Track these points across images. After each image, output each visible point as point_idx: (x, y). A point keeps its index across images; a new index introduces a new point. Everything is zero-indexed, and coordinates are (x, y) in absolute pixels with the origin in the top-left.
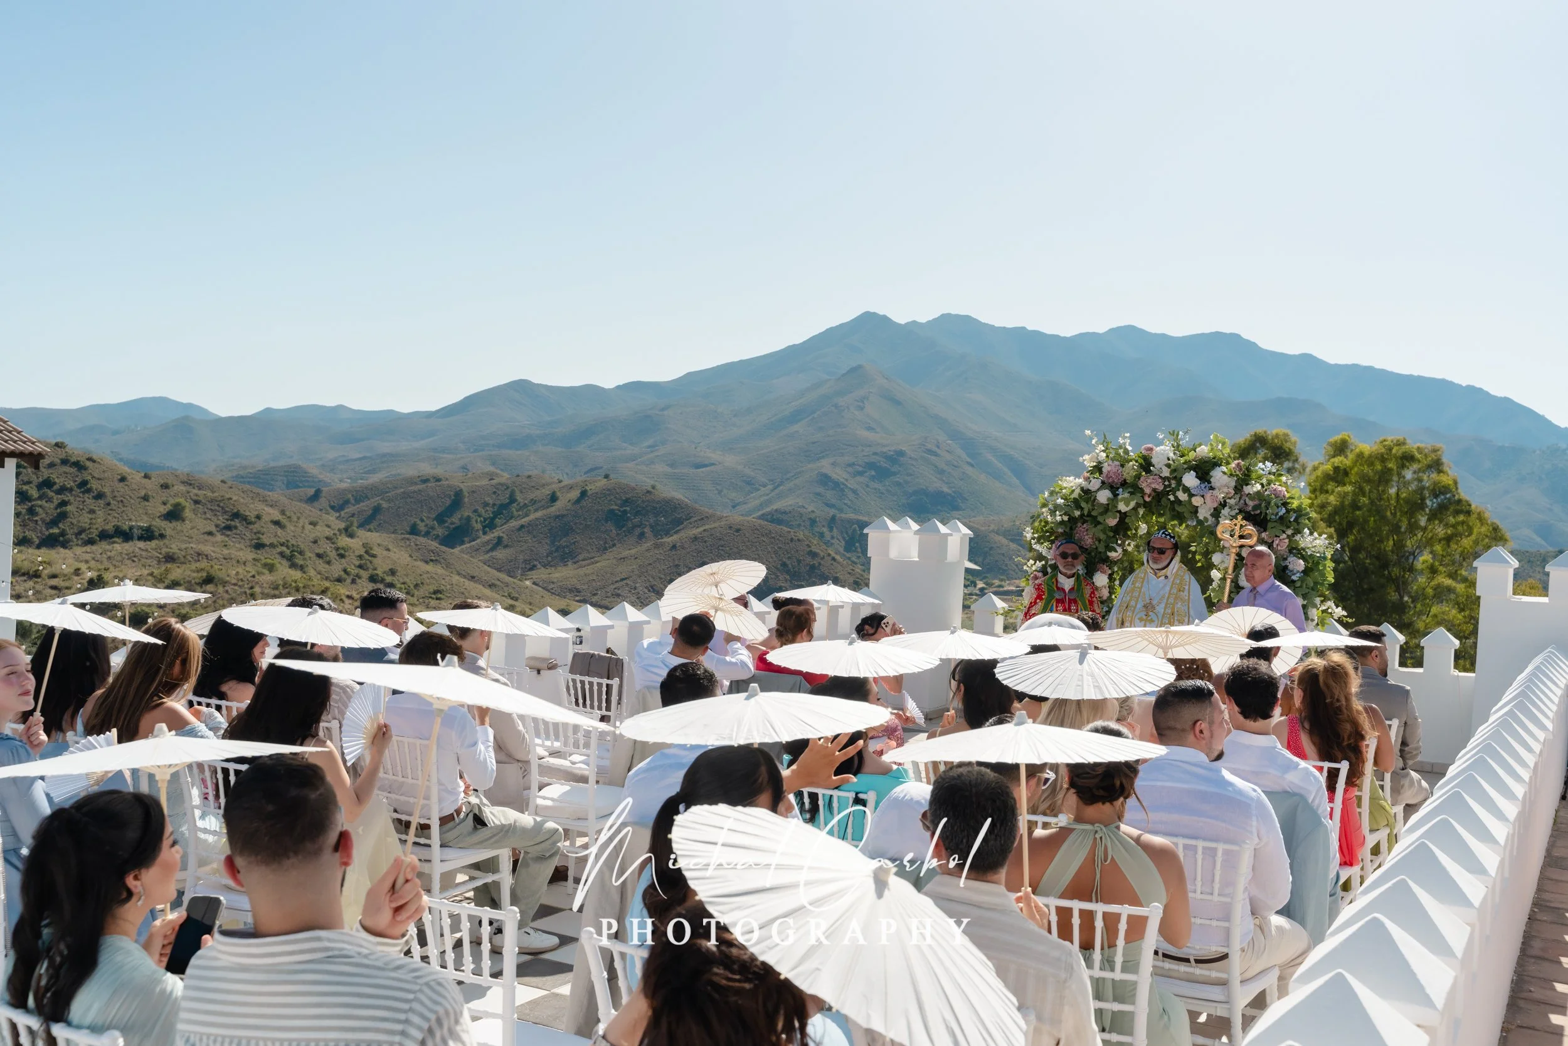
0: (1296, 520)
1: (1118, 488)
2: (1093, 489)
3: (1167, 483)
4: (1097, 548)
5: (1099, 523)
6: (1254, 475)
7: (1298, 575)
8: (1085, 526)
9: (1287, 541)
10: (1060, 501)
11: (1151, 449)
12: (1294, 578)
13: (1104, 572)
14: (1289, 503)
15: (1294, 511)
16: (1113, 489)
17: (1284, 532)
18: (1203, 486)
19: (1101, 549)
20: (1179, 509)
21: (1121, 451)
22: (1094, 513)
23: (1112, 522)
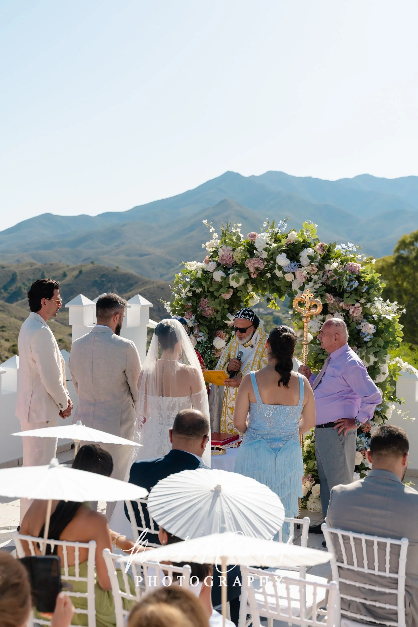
0: (367, 292)
1: (229, 269)
2: (211, 270)
3: (266, 263)
4: (215, 318)
5: (216, 298)
6: (333, 255)
7: (369, 337)
8: (206, 300)
9: (361, 309)
10: (188, 280)
11: (254, 236)
12: (366, 339)
13: (221, 337)
14: (362, 277)
15: (367, 283)
16: (226, 269)
17: (358, 301)
18: (293, 265)
19: (219, 319)
20: (277, 284)
21: (234, 238)
22: (211, 289)
23: (227, 296)
